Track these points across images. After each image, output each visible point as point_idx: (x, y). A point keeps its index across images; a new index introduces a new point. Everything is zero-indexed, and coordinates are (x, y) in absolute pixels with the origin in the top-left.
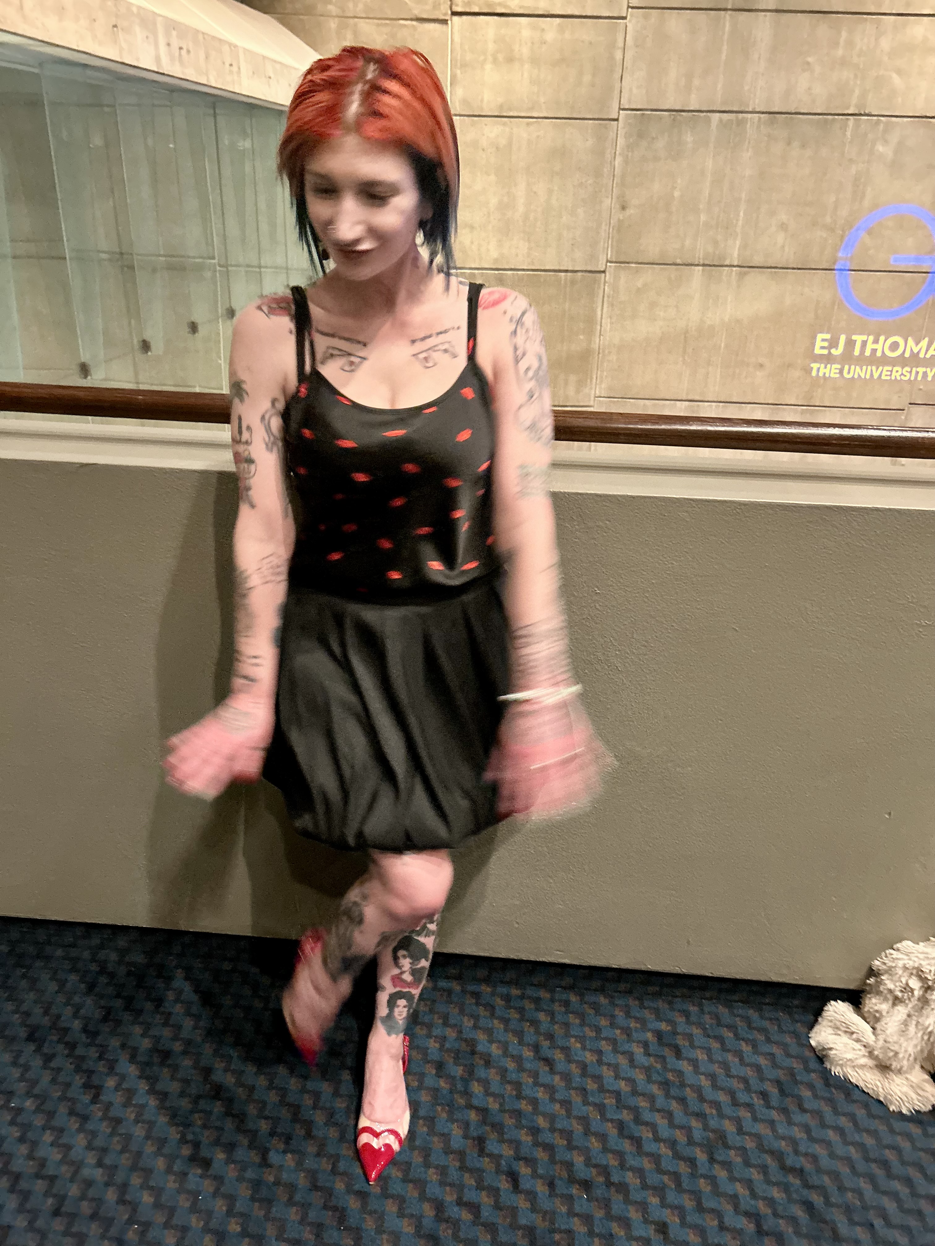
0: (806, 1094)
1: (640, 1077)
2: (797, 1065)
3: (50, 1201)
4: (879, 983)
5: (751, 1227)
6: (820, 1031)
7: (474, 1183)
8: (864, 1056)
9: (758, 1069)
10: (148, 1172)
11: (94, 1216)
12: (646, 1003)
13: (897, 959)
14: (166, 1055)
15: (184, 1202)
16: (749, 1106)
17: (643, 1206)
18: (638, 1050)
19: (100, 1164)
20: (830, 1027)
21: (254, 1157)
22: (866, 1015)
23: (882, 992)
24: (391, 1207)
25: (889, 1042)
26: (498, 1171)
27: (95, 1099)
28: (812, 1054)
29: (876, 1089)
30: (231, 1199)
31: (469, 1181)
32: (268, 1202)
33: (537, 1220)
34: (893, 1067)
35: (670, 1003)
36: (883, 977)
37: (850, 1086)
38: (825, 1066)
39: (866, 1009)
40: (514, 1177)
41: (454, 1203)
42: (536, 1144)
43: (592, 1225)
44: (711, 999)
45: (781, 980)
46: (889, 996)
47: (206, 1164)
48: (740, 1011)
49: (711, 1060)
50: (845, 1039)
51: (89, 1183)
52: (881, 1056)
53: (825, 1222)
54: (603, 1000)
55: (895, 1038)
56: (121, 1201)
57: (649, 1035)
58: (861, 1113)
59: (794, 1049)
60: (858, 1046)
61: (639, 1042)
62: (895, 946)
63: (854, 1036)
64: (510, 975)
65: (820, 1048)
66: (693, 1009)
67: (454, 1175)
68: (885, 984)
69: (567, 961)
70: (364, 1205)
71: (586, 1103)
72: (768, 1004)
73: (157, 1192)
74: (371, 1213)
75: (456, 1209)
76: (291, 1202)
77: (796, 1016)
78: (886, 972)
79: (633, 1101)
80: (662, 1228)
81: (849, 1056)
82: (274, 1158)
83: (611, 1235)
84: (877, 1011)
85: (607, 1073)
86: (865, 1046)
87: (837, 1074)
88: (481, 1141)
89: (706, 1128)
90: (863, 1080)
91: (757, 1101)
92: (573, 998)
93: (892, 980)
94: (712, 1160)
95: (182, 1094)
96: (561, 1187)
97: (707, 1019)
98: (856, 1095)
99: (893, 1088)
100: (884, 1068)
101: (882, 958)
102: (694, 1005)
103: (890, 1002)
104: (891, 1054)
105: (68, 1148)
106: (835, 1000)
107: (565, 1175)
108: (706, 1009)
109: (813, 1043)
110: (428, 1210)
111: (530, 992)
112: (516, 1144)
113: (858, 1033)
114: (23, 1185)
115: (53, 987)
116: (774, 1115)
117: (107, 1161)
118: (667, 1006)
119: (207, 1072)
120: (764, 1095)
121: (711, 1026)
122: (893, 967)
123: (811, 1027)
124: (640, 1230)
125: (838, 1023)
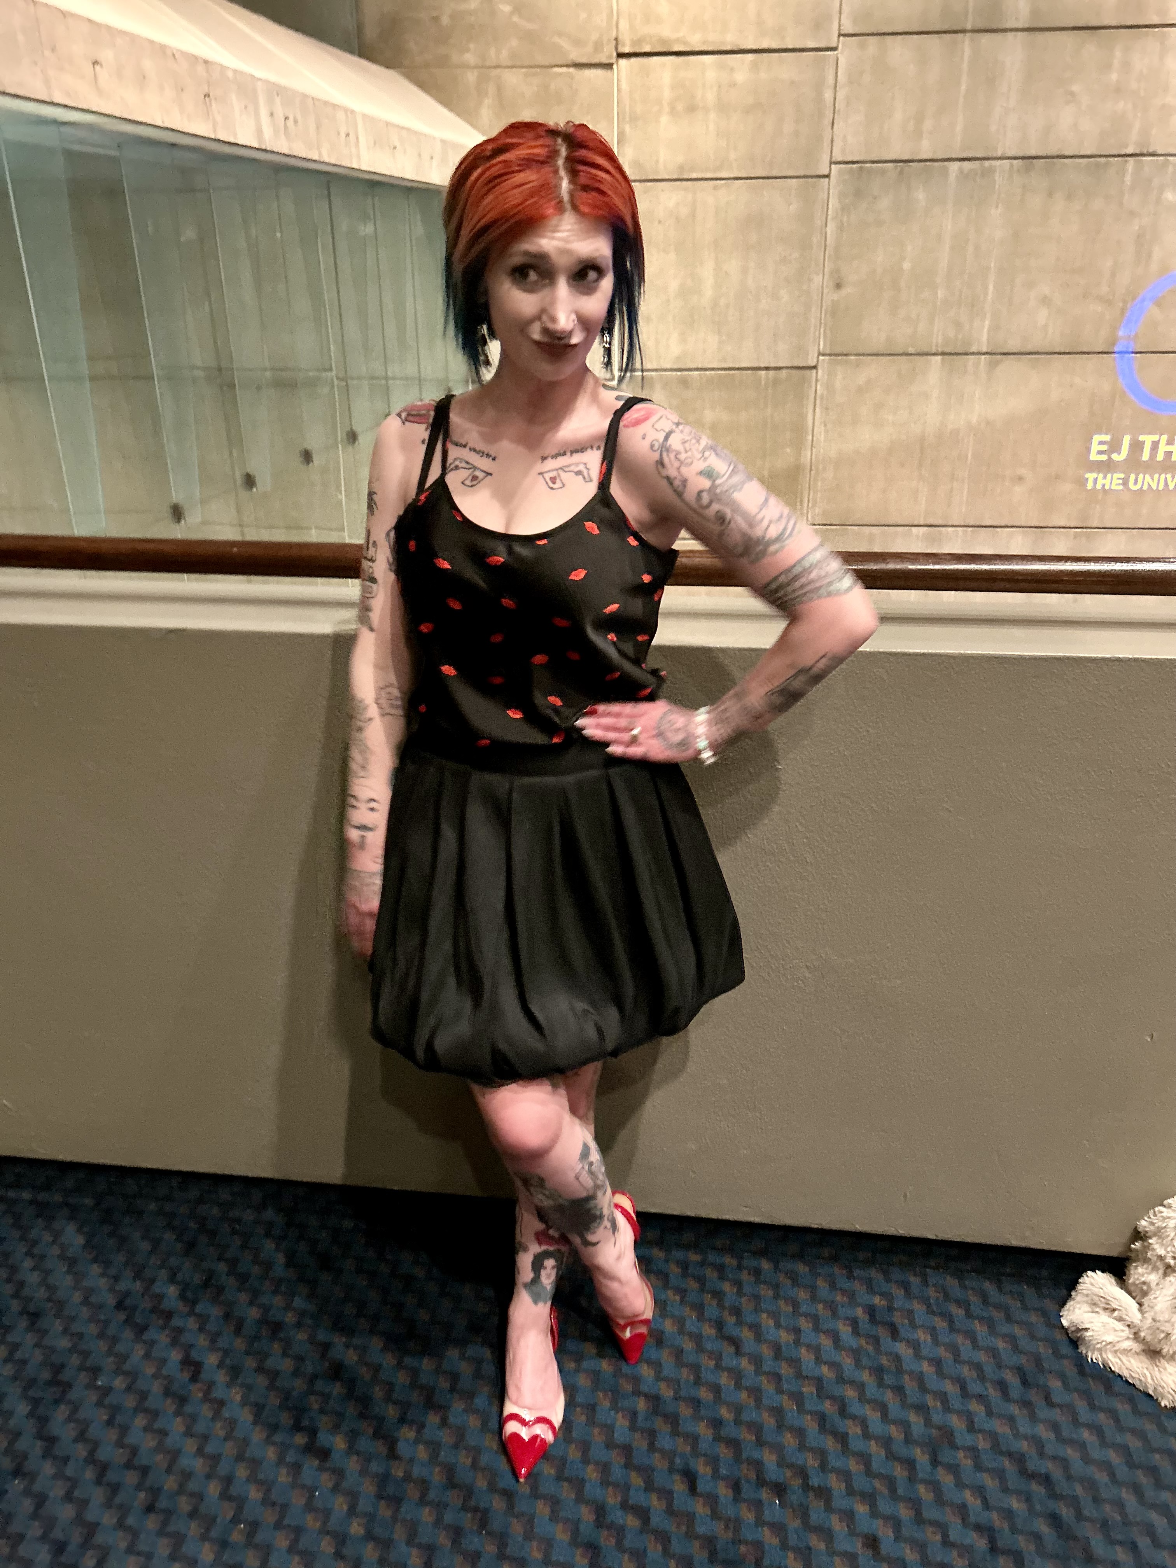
0: (1055, 1384)
1: (847, 1362)
2: (1043, 1350)
3: (142, 1495)
4: (1147, 1248)
5: (982, 1544)
6: (1074, 1308)
7: (642, 1484)
8: (1128, 1338)
9: (994, 1353)
10: (255, 1464)
11: (193, 1514)
12: (857, 1272)
13: (1169, 1218)
14: (276, 1328)
15: (298, 1500)
16: (981, 1398)
17: (849, 1516)
18: (845, 1330)
19: (200, 1452)
20: (1087, 1303)
21: (381, 1448)
22: (1132, 1288)
23: (1150, 1259)
24: (542, 1509)
25: (1159, 1321)
26: (671, 1470)
27: (194, 1379)
28: (1065, 1338)
29: (1142, 1379)
30: (353, 1497)
31: (636, 1480)
32: (396, 1501)
33: (718, 1528)
34: (1165, 1351)
35: (886, 1273)
36: (1150, 1241)
37: (1111, 1376)
38: (1080, 1351)
39: (1131, 1281)
40: (691, 1478)
41: (619, 1506)
42: (717, 1439)
43: (786, 1537)
44: (936, 1268)
45: (1023, 1244)
46: (1158, 1264)
47: (324, 1454)
48: (974, 1284)
49: (936, 1341)
50: (1104, 1317)
51: (187, 1475)
52: (1149, 1338)
53: (1076, 1539)
54: (802, 1268)
55: (1167, 1316)
56: (225, 1496)
57: (859, 1312)
58: (1123, 1408)
59: (1042, 1331)
60: (1119, 1326)
61: (847, 1318)
62: (1165, 1202)
63: (1116, 1314)
64: (688, 1236)
65: (1073, 1329)
66: (915, 1281)
67: (617, 1472)
68: (1154, 1250)
69: (757, 1219)
70: (511, 1506)
71: (780, 1391)
72: (1009, 1275)
73: (267, 1486)
74: (518, 1516)
75: (619, 1513)
76: (423, 1501)
77: (1044, 1290)
78: (1155, 1234)
79: (838, 1391)
80: (872, 1542)
81: (1109, 1338)
82: (403, 1448)
83: (810, 1549)
84: (1144, 1283)
85: (806, 1357)
86: (1128, 1326)
87: (1095, 1361)
88: (651, 1435)
89: (928, 1423)
90: (1127, 1369)
91: (993, 1394)
92: (766, 1265)
93: (1162, 1245)
94: (935, 1462)
95: (296, 1373)
96: (747, 1490)
97: (931, 1292)
98: (1118, 1386)
99: (1164, 1378)
100: (1153, 1353)
101: (1149, 1217)
102: (915, 1275)
103: (1161, 1272)
104: (1162, 1335)
105: (163, 1433)
106: (1094, 1270)
107: (753, 1476)
108: (931, 1280)
109: (1065, 1323)
110: (586, 1514)
111: (712, 1257)
112: (694, 1440)
113: (1119, 1310)
114: (111, 1476)
115: (145, 1246)
116: (1015, 1410)
117: (209, 1449)
118: (880, 1277)
119: (326, 1347)
120: (1002, 1386)
121: (937, 1299)
122: (1163, 1228)
123: (1063, 1304)
124: (844, 1544)
125: (1096, 1299)
